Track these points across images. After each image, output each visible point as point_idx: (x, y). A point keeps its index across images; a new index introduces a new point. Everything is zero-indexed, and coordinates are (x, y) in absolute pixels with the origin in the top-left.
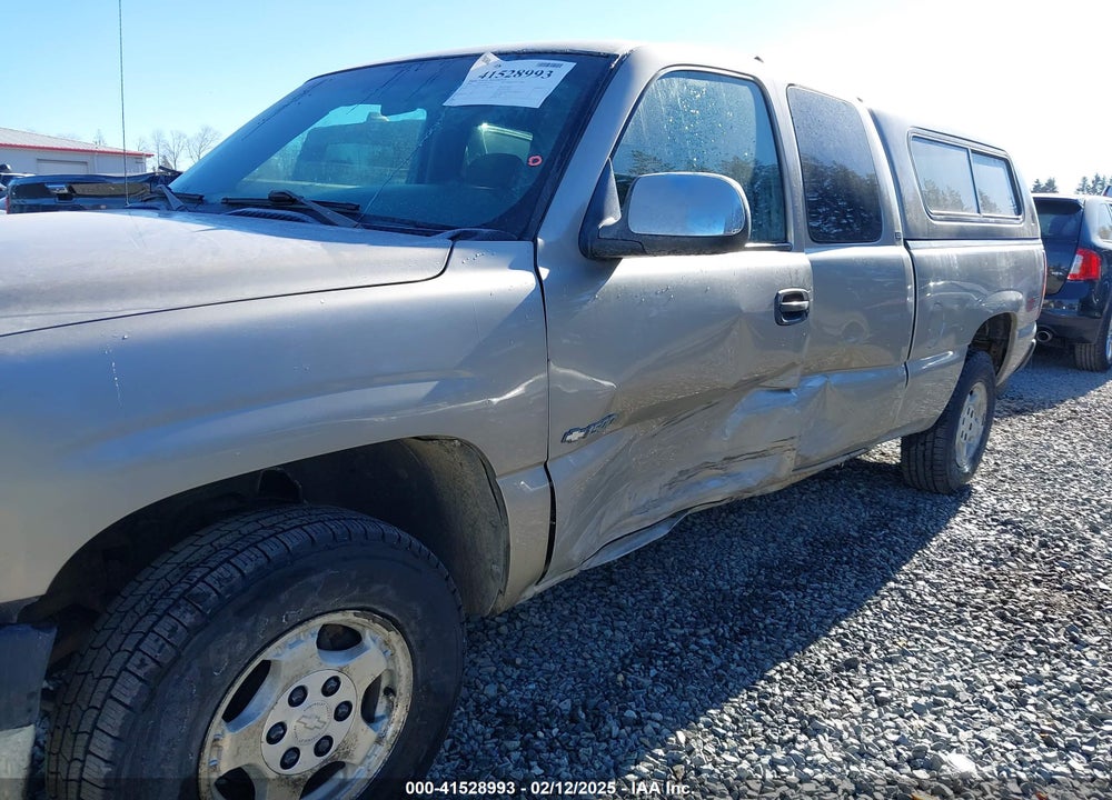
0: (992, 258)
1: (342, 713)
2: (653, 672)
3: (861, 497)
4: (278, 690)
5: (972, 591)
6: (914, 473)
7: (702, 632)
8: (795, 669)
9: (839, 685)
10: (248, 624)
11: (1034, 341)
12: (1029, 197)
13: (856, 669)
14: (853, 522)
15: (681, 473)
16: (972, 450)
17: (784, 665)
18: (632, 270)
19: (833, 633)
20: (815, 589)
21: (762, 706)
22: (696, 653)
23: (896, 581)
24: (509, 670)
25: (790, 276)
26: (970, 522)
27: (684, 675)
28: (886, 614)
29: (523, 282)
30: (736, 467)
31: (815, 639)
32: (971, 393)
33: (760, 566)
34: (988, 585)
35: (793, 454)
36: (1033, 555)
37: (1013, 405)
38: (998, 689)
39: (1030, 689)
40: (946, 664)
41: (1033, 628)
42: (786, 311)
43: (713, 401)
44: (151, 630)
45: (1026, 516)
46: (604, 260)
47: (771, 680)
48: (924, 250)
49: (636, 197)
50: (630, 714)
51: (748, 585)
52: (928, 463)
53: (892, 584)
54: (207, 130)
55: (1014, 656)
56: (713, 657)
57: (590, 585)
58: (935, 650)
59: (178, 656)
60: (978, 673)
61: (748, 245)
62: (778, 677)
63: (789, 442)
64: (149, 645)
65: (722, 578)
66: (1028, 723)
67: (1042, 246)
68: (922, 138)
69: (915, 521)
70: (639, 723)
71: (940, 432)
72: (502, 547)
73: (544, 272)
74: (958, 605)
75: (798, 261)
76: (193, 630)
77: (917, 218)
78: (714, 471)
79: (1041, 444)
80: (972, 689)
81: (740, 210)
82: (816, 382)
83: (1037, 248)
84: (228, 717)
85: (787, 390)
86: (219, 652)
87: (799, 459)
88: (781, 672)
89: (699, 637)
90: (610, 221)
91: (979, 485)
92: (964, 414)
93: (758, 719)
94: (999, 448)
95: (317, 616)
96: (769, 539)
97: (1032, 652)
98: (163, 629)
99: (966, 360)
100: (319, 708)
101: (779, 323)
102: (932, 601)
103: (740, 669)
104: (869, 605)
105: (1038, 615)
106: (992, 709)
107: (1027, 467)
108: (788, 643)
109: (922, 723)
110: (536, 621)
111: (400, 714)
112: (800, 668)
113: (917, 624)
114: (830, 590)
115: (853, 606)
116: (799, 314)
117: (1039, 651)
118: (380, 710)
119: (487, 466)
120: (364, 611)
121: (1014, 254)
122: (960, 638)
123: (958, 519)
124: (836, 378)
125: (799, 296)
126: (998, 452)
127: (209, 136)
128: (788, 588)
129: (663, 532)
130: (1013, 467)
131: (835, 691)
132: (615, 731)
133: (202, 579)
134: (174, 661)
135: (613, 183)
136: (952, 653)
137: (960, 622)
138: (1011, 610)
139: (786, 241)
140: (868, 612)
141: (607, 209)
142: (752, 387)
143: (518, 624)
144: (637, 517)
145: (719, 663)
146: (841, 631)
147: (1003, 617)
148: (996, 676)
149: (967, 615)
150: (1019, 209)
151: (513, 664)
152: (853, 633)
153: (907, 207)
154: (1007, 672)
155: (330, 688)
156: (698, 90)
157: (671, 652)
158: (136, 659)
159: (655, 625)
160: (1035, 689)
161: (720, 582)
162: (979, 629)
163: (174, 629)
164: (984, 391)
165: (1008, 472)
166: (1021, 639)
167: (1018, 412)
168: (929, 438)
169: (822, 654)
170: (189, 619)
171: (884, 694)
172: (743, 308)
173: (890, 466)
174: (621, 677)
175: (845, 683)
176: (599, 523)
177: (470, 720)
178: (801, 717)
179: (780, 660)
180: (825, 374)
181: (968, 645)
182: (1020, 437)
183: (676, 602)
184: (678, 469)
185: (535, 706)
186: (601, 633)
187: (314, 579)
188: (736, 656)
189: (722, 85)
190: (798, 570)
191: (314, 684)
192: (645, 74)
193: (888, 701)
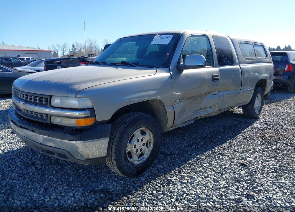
0: (260, 67)
1: (143, 145)
2: (192, 148)
3: (234, 120)
4: (135, 139)
5: (257, 135)
6: (245, 114)
7: (201, 142)
8: (220, 148)
9: (229, 149)
10: (133, 127)
11: (273, 85)
12: (269, 52)
13: (232, 147)
14: (232, 124)
15: (196, 110)
16: (259, 109)
17: (218, 147)
18: (186, 72)
19: (228, 142)
20: (224, 135)
21: (213, 152)
22: (200, 145)
23: (241, 134)
24: (165, 148)
25: (215, 72)
26: (258, 123)
27: (199, 148)
28: (238, 139)
29: (168, 74)
30: (206, 109)
31: (224, 143)
32: (257, 96)
33: (212, 132)
34: (260, 134)
35: (218, 107)
36: (271, 129)
37: (271, 101)
38: (259, 149)
39: (265, 149)
40: (250, 146)
41: (268, 140)
42: (214, 79)
43: (201, 96)
44: (120, 127)
45: (271, 122)
46: (181, 70)
47: (215, 149)
48: (243, 66)
49: (186, 59)
50: (189, 153)
51: (210, 135)
52: (248, 112)
53: (240, 134)
54: (65, 44)
55: (263, 145)
56: (204, 146)
57: (178, 135)
58: (248, 144)
59: (124, 131)
60: (256, 147)
61: (206, 67)
62: (217, 149)
63: (217, 105)
64: (120, 129)
65: (205, 134)
66: (265, 154)
67: (273, 64)
68: (242, 43)
69: (246, 124)
70: (191, 154)
71: (250, 105)
72: (166, 120)
73: (171, 73)
74: (253, 137)
75: (216, 69)
76: (126, 127)
77: (241, 59)
78: (202, 110)
79: (277, 109)
80: (254, 149)
81: (205, 61)
82: (222, 93)
83: (272, 64)
84: (129, 142)
85: (216, 94)
86: (129, 131)
87: (219, 108)
88: (217, 148)
89: (201, 143)
90: (182, 64)
91: (261, 117)
92: (256, 101)
93: (213, 154)
94: (267, 110)
95: (140, 128)
96: (214, 127)
97: (267, 144)
98: (122, 127)
99: (255, 89)
100: (141, 143)
101: (213, 81)
102: (248, 137)
103: (209, 148)
104: (235, 138)
105: (270, 138)
106: (258, 152)
107: (272, 113)
108: (219, 144)
109: (244, 154)
110: (169, 141)
111: (152, 146)
112: (221, 147)
113: (245, 140)
114: (227, 136)
115: (232, 138)
116: (217, 79)
117: (269, 144)
118: (148, 146)
119: (164, 105)
120: (147, 128)
121: (265, 66)
122: (253, 142)
123: (255, 123)
124: (226, 93)
125: (217, 76)
126: (266, 111)
127: (66, 45)
128: (218, 135)
129: (193, 122)
130: (269, 114)
131: (228, 150)
132: (186, 156)
133: (126, 120)
134: (124, 132)
135: (182, 57)
136: (251, 144)
137: (254, 140)
138: (264, 138)
139: (214, 65)
140: (235, 139)
141: (181, 62)
142: (208, 94)
143: (165, 141)
144: (188, 118)
145: (205, 147)
146: (229, 142)
147: (262, 139)
148: (259, 148)
149: (255, 139)
150: (267, 56)
151: (166, 147)
152: (232, 142)
153: (239, 57)
154: (262, 147)
155: (142, 140)
156: (196, 39)
157: (195, 145)
158: (118, 131)
159: (192, 141)
160: (267, 149)
161: (204, 135)
162: (257, 141)
163: (123, 127)
164: (260, 96)
165: (268, 115)
166: (265, 142)
167: (272, 103)
168: (248, 106)
169: (225, 145)
170: (125, 125)
171: (237, 150)
172: (206, 78)
173: (241, 114)
174: (186, 149)
175: (230, 149)
176: (181, 118)
177: (160, 154)
178: (221, 154)
179: (217, 146)
180: (223, 91)
181: (255, 143)
182: (272, 108)
183: (196, 138)
184: (195, 110)
185: (171, 153)
186: (181, 142)
187: (141, 121)
188: (208, 146)
189: (200, 37)
190: (221, 132)
191: (140, 139)
192: (186, 36)
193: (238, 151)
